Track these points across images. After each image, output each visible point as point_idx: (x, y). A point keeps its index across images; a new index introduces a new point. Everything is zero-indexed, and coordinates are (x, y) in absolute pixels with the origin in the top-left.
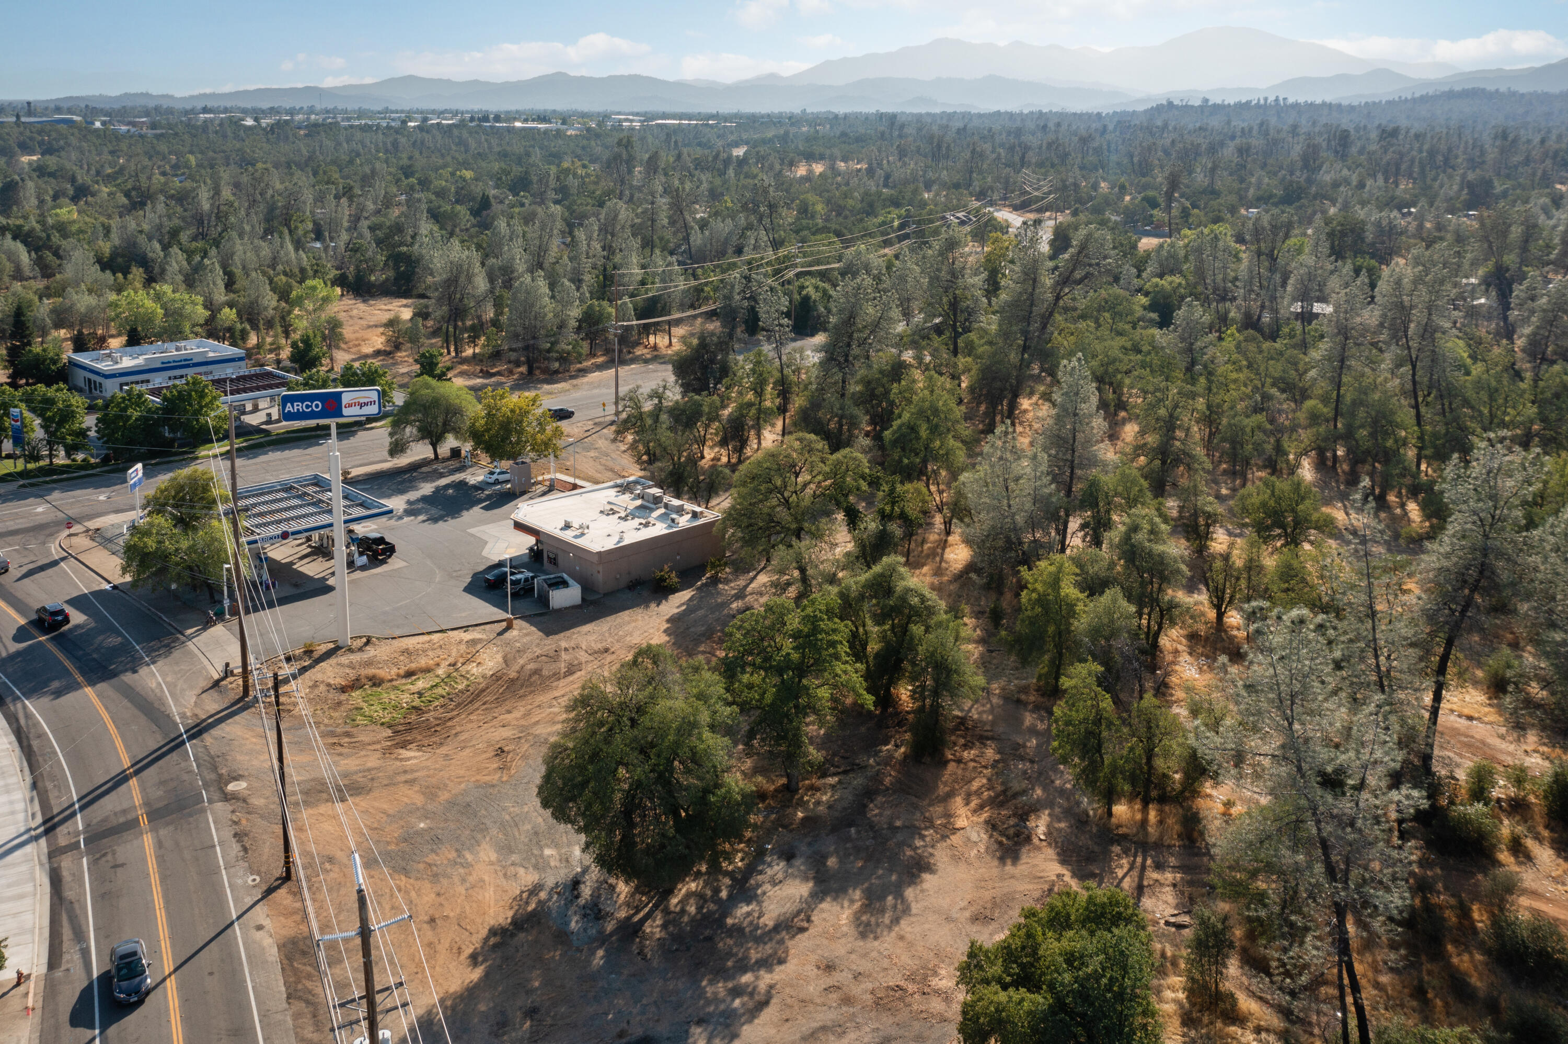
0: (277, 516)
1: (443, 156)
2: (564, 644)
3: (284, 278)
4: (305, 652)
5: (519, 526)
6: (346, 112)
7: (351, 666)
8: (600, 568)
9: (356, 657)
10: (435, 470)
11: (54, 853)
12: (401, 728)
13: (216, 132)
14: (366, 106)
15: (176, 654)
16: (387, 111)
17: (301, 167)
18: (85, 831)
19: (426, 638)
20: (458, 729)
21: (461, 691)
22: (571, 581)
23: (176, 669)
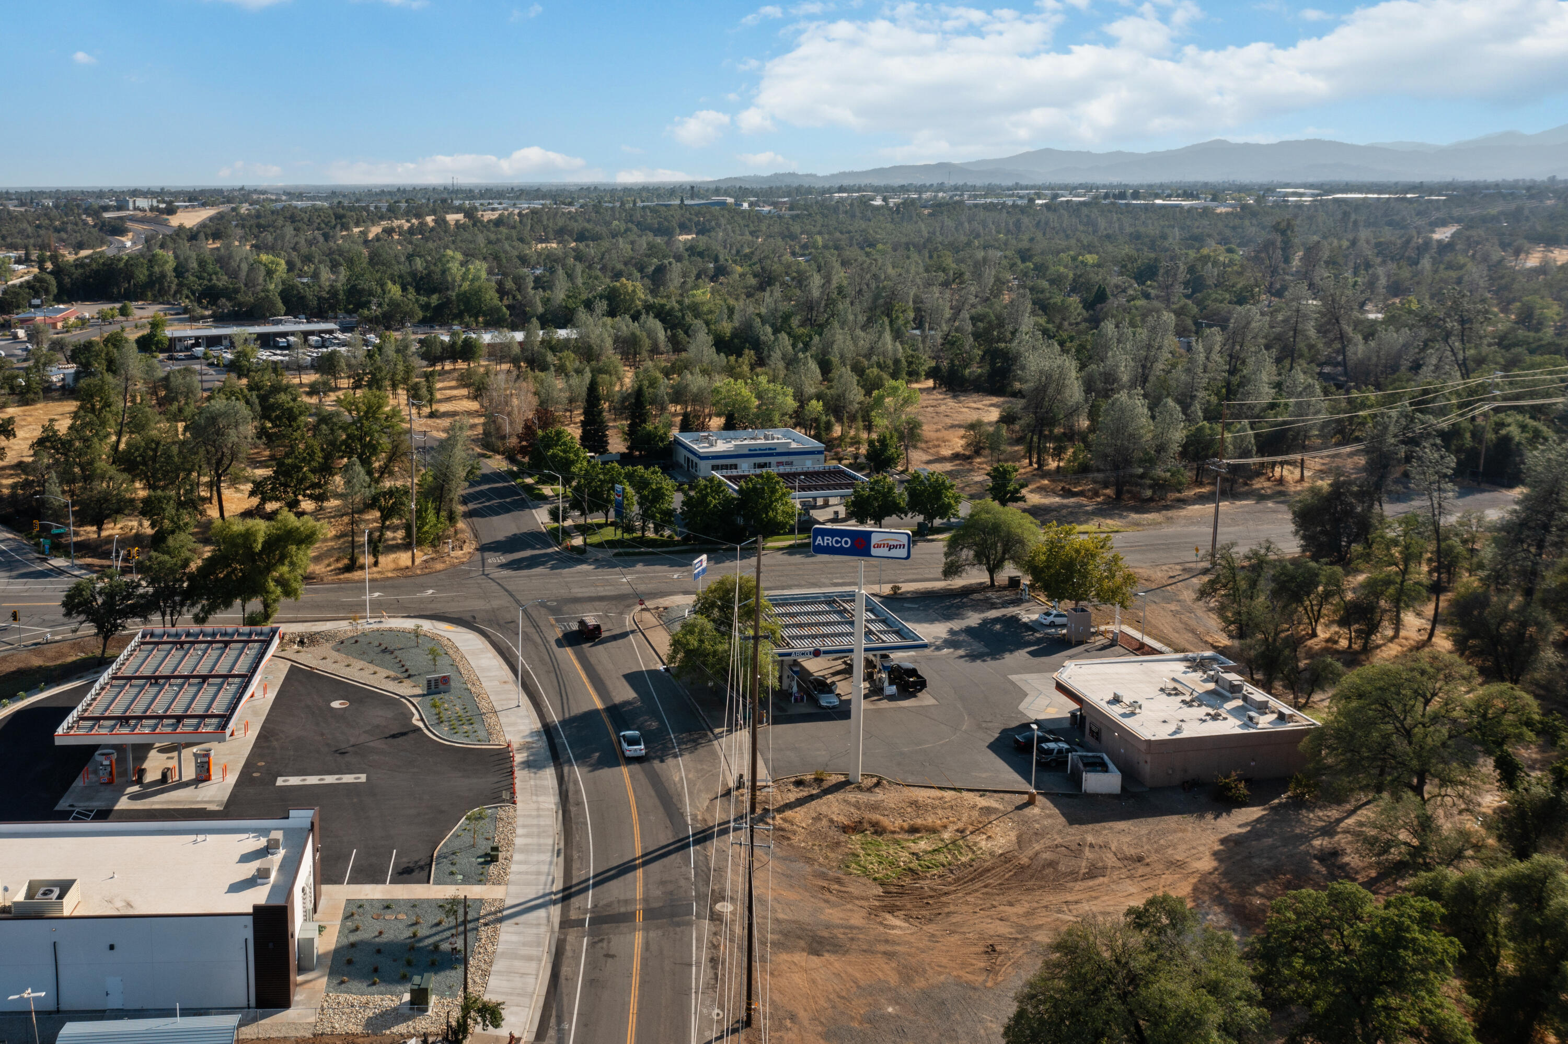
0: (814, 631)
1: (1067, 237)
2: (1090, 839)
3: (875, 370)
4: (816, 780)
5: (1061, 688)
6: (974, 188)
7: (857, 806)
8: (1149, 759)
9: (863, 797)
10: (988, 599)
11: (566, 923)
12: (893, 889)
13: (846, 212)
14: (996, 181)
15: (702, 751)
16: (1017, 186)
17: (919, 248)
18: (592, 911)
19: (939, 793)
20: (952, 908)
21: (964, 865)
22: (1111, 766)
23: (699, 767)
